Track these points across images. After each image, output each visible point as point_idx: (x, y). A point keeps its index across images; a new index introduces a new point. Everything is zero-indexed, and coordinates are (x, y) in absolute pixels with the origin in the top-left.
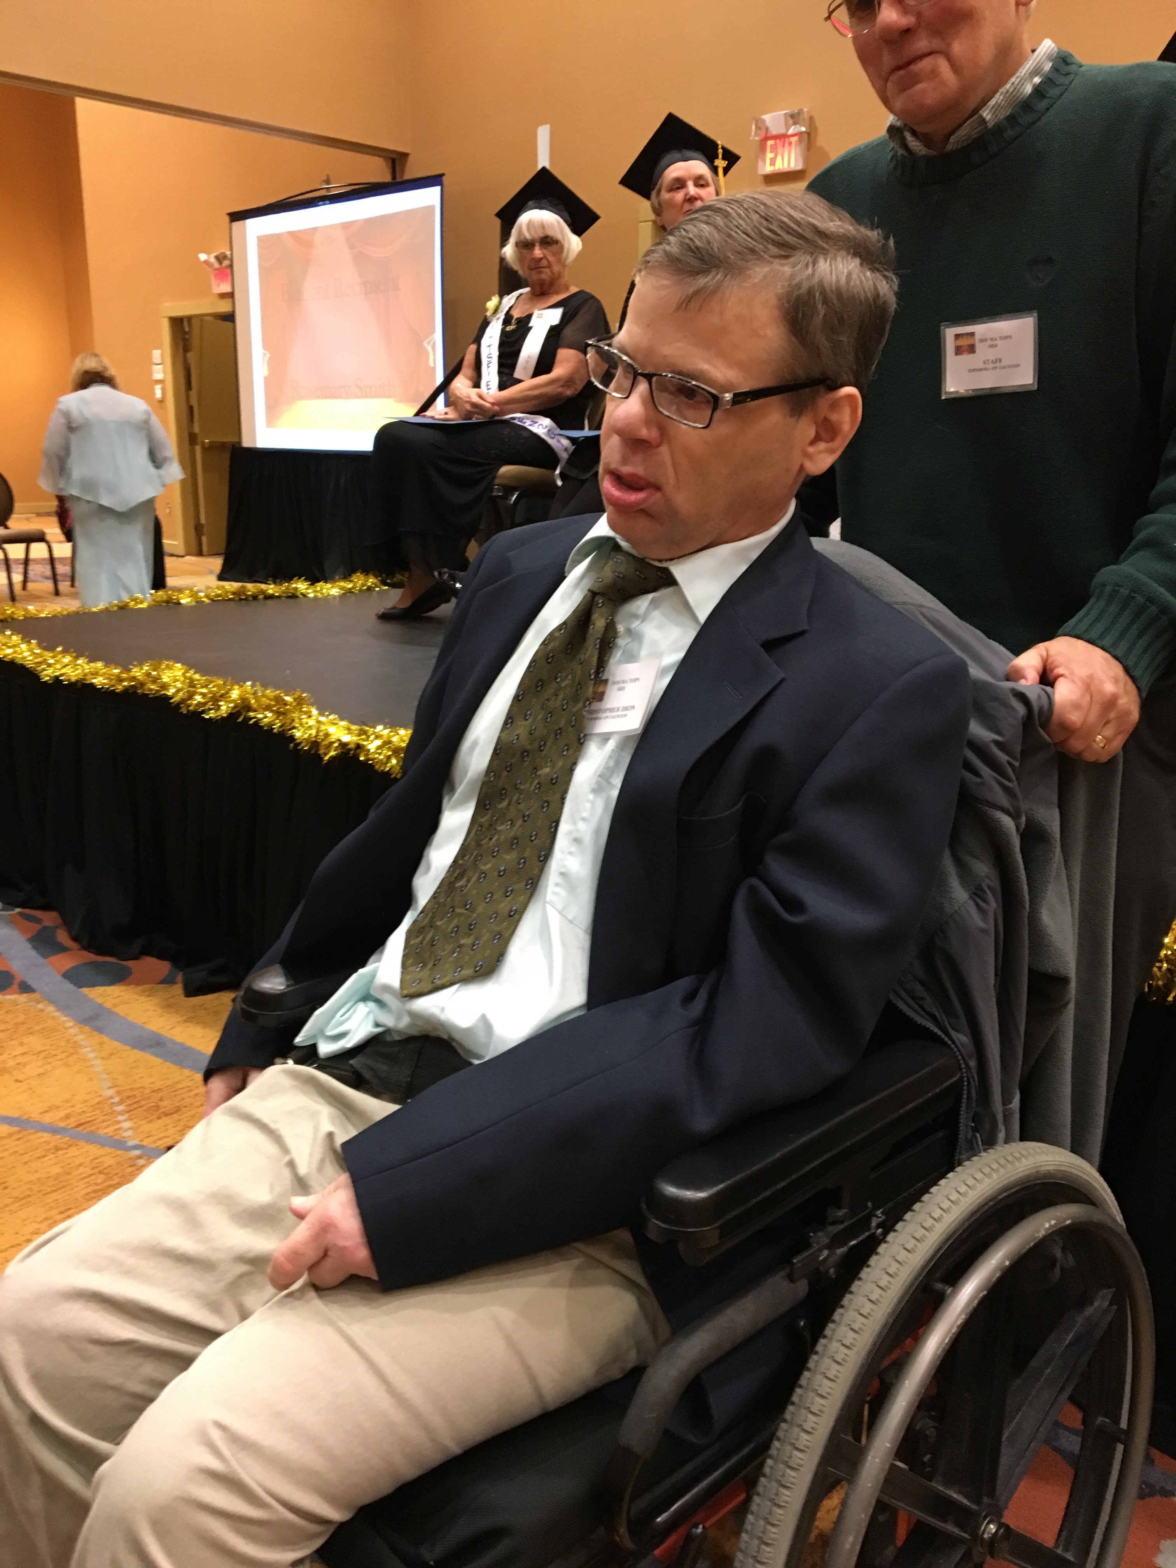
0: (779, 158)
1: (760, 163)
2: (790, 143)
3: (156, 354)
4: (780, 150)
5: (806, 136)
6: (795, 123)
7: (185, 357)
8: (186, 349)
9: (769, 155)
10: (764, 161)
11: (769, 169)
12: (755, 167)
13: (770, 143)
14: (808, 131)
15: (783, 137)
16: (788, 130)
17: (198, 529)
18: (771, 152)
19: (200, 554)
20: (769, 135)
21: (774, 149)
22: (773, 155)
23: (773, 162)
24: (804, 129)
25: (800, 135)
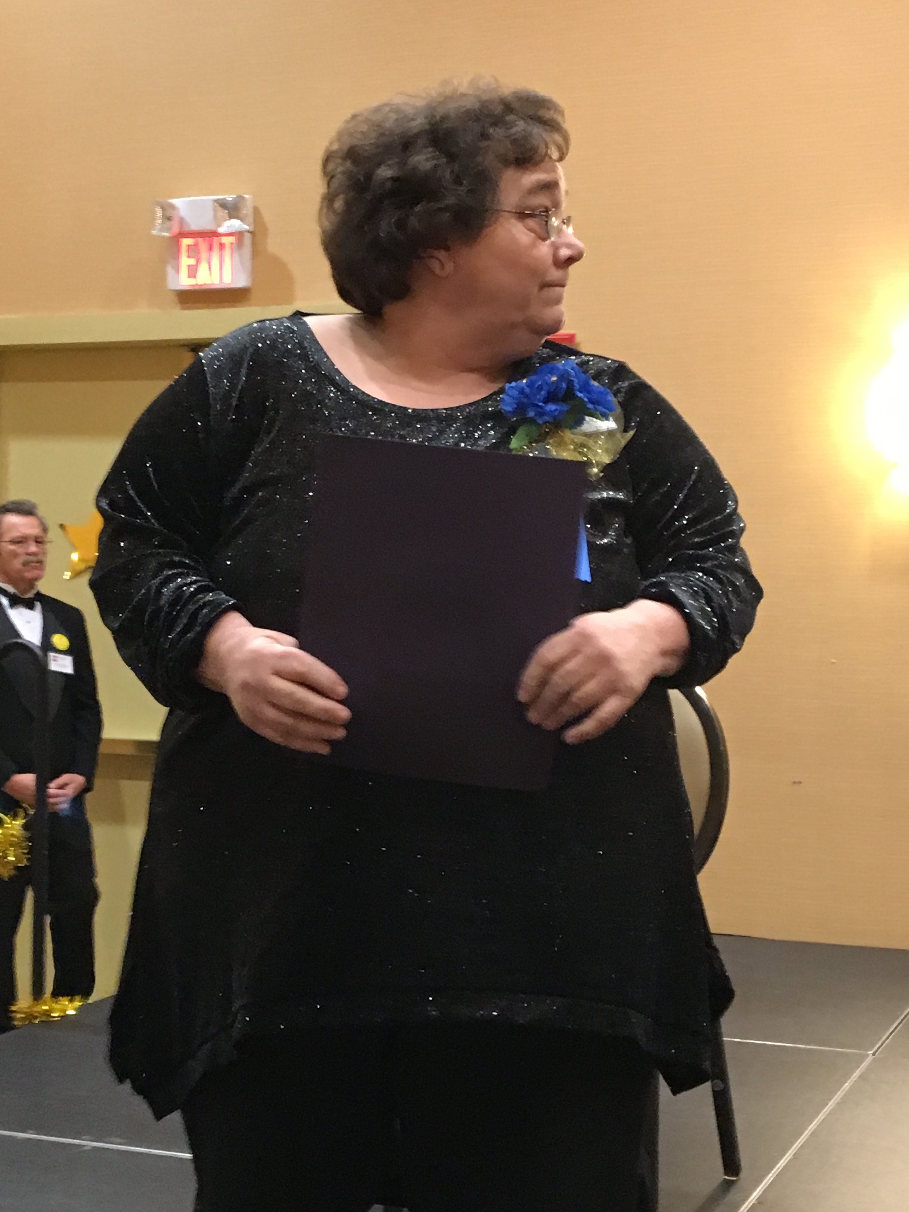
0: (203, 267)
1: (170, 271)
2: (222, 246)
4: (204, 254)
5: (247, 240)
6: (231, 217)
9: (186, 261)
10: (177, 270)
11: (185, 282)
12: (163, 277)
13: (187, 242)
14: (252, 229)
15: (210, 235)
16: (219, 226)
18: (189, 257)
20: (186, 229)
21: (193, 251)
22: (192, 261)
23: (193, 272)
24: (246, 227)
25: (239, 235)
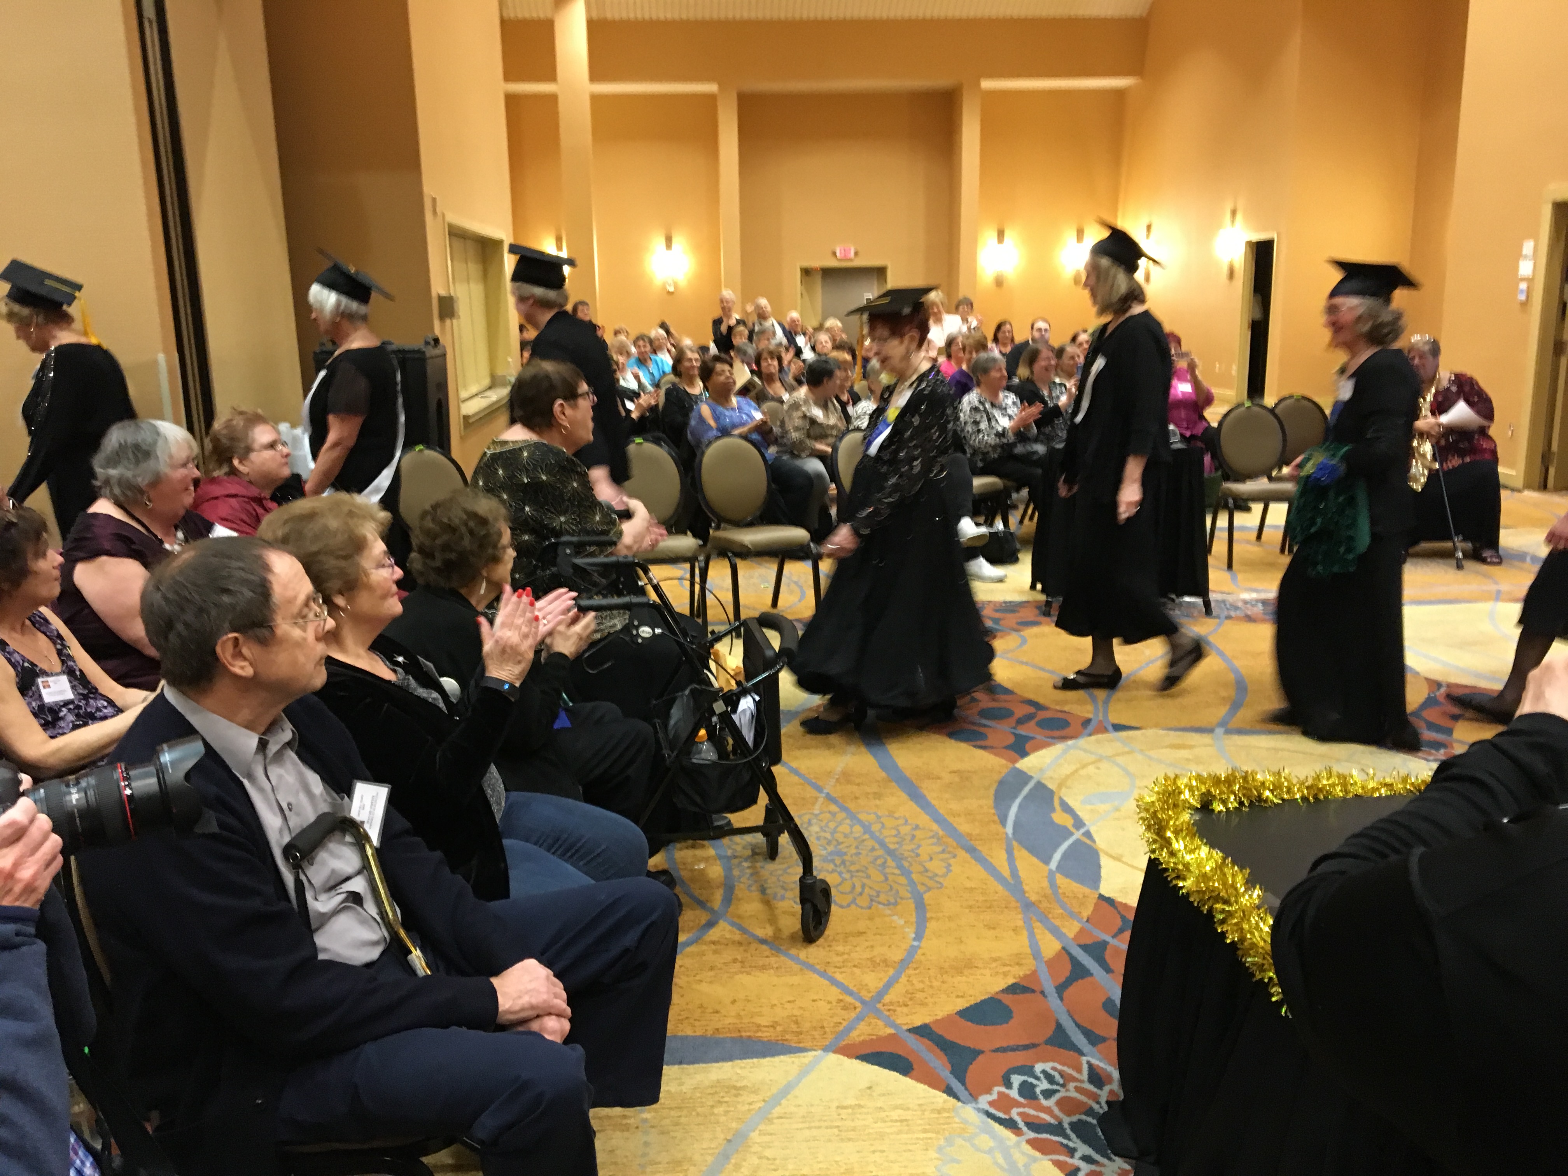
3: (1528, 247)
17: (1546, 458)
19: (1544, 487)
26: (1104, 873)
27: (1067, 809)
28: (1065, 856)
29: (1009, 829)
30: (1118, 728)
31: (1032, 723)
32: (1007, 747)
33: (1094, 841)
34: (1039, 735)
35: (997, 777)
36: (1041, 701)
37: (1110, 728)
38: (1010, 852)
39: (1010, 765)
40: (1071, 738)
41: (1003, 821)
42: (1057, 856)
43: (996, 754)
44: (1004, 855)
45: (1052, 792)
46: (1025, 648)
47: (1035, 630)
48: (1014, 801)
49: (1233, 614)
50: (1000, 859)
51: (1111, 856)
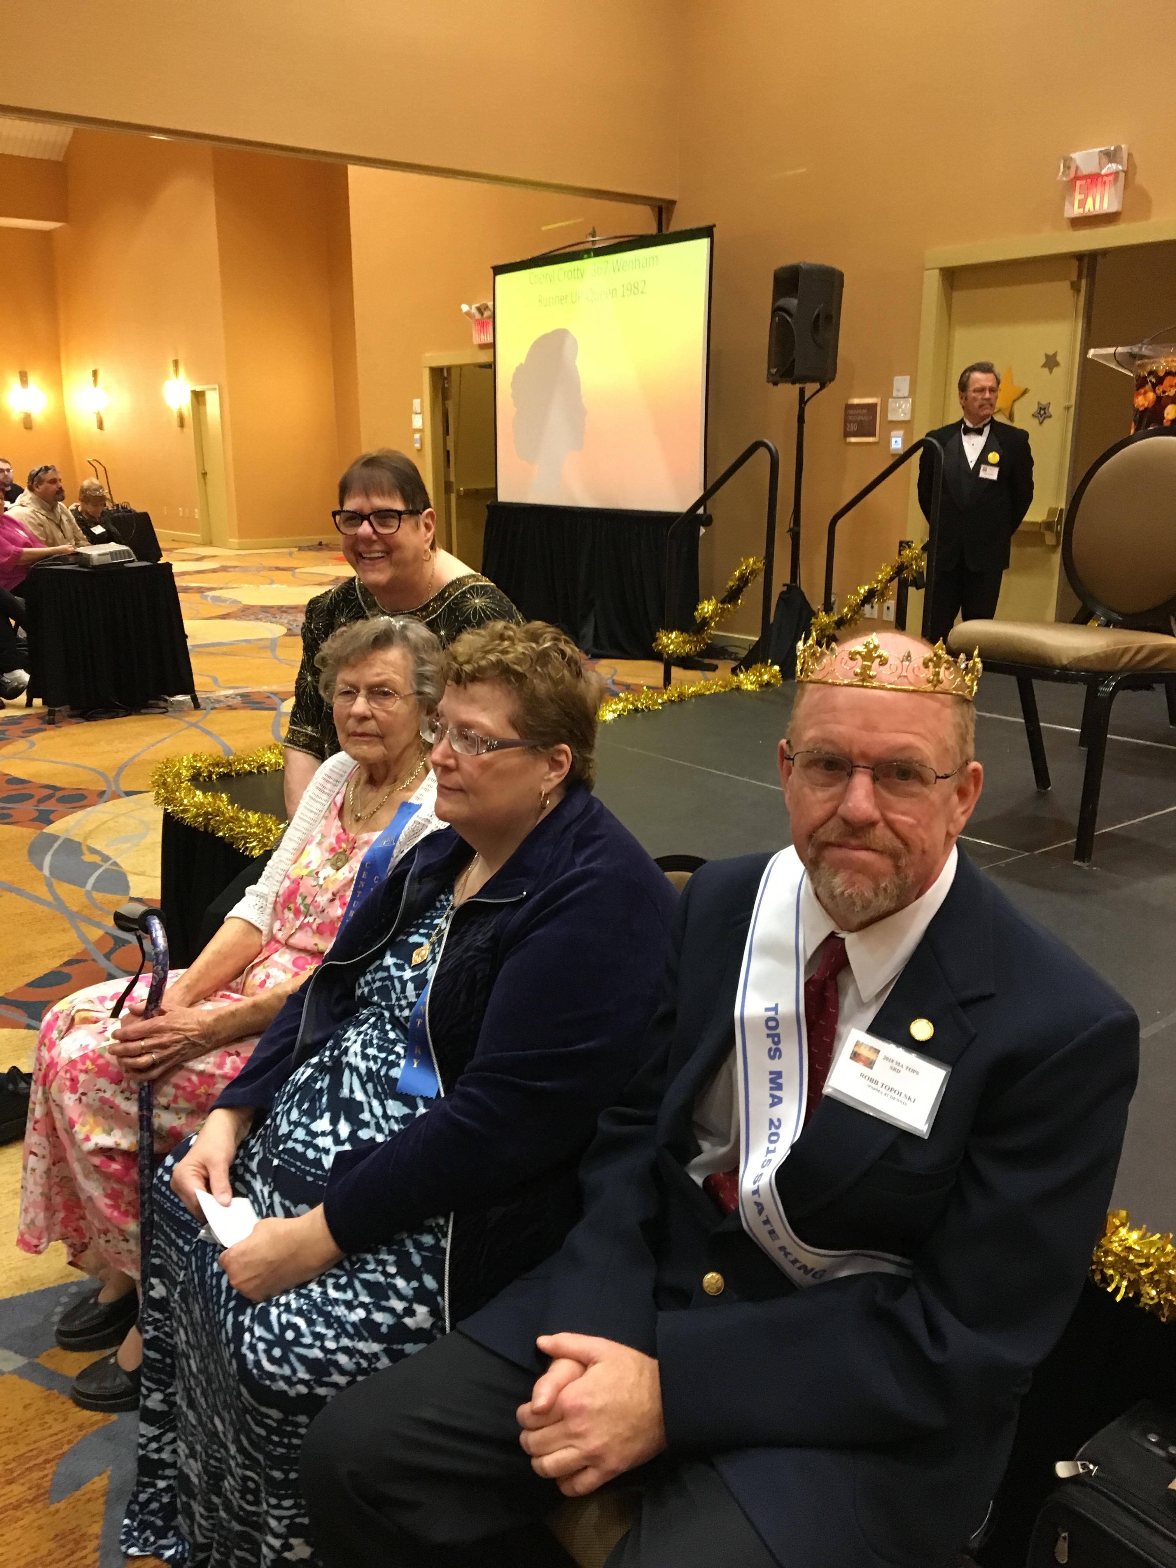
0: (1090, 201)
1: (1067, 206)
2: (1103, 183)
3: (417, 403)
4: (1091, 191)
5: (1122, 175)
6: (1111, 162)
7: (444, 404)
8: (445, 398)
9: (1078, 197)
10: (1072, 204)
11: (1077, 211)
12: (1061, 209)
13: (1078, 183)
14: (1125, 169)
15: (1096, 177)
16: (1101, 169)
18: (1080, 194)
20: (1079, 174)
21: (1084, 189)
22: (1082, 197)
23: (1082, 204)
24: (1120, 168)
25: (1116, 174)
26: (131, 884)
27: (93, 851)
28: (98, 880)
29: (46, 872)
30: (129, 794)
31: (53, 800)
32: (33, 820)
33: (121, 867)
34: (61, 807)
35: (29, 841)
36: (58, 784)
37: (123, 795)
38: (50, 886)
39: (39, 832)
40: (90, 806)
41: (40, 868)
42: (92, 881)
43: (23, 826)
44: (45, 889)
45: (79, 844)
46: (34, 749)
47: (41, 734)
48: (46, 854)
49: (217, 706)
50: (43, 892)
51: (135, 874)
